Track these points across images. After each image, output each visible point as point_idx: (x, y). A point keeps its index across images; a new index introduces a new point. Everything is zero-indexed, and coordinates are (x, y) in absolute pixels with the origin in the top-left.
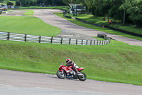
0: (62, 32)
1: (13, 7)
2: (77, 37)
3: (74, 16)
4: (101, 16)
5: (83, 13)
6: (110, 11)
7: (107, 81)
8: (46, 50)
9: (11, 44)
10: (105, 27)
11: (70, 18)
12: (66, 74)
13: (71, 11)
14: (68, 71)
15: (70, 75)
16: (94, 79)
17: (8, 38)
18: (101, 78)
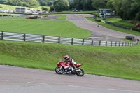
0: (93, 35)
1: (47, 12)
2: (107, 39)
3: (104, 19)
4: (128, 19)
5: (112, 16)
6: (137, 14)
7: (135, 80)
8: (78, 51)
9: (46, 46)
10: (133, 29)
11: (100, 21)
12: (65, 69)
13: (101, 16)
14: (66, 67)
15: (69, 70)
16: (123, 78)
17: (43, 41)
18: (129, 77)
